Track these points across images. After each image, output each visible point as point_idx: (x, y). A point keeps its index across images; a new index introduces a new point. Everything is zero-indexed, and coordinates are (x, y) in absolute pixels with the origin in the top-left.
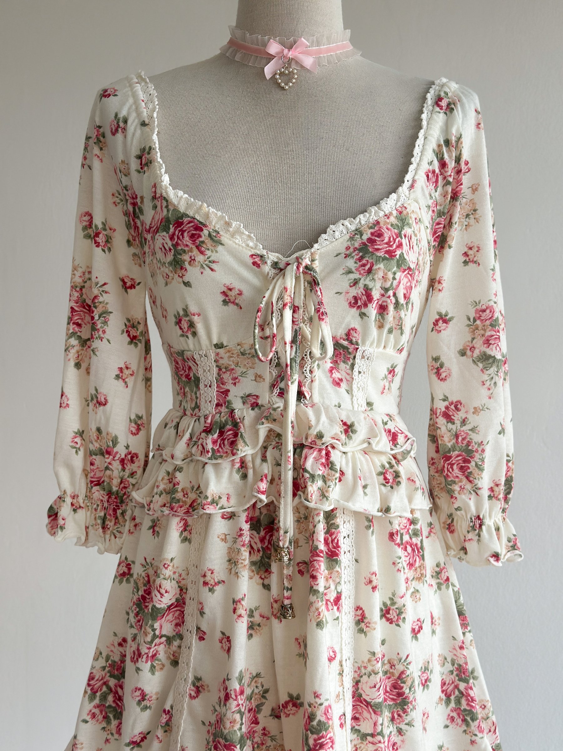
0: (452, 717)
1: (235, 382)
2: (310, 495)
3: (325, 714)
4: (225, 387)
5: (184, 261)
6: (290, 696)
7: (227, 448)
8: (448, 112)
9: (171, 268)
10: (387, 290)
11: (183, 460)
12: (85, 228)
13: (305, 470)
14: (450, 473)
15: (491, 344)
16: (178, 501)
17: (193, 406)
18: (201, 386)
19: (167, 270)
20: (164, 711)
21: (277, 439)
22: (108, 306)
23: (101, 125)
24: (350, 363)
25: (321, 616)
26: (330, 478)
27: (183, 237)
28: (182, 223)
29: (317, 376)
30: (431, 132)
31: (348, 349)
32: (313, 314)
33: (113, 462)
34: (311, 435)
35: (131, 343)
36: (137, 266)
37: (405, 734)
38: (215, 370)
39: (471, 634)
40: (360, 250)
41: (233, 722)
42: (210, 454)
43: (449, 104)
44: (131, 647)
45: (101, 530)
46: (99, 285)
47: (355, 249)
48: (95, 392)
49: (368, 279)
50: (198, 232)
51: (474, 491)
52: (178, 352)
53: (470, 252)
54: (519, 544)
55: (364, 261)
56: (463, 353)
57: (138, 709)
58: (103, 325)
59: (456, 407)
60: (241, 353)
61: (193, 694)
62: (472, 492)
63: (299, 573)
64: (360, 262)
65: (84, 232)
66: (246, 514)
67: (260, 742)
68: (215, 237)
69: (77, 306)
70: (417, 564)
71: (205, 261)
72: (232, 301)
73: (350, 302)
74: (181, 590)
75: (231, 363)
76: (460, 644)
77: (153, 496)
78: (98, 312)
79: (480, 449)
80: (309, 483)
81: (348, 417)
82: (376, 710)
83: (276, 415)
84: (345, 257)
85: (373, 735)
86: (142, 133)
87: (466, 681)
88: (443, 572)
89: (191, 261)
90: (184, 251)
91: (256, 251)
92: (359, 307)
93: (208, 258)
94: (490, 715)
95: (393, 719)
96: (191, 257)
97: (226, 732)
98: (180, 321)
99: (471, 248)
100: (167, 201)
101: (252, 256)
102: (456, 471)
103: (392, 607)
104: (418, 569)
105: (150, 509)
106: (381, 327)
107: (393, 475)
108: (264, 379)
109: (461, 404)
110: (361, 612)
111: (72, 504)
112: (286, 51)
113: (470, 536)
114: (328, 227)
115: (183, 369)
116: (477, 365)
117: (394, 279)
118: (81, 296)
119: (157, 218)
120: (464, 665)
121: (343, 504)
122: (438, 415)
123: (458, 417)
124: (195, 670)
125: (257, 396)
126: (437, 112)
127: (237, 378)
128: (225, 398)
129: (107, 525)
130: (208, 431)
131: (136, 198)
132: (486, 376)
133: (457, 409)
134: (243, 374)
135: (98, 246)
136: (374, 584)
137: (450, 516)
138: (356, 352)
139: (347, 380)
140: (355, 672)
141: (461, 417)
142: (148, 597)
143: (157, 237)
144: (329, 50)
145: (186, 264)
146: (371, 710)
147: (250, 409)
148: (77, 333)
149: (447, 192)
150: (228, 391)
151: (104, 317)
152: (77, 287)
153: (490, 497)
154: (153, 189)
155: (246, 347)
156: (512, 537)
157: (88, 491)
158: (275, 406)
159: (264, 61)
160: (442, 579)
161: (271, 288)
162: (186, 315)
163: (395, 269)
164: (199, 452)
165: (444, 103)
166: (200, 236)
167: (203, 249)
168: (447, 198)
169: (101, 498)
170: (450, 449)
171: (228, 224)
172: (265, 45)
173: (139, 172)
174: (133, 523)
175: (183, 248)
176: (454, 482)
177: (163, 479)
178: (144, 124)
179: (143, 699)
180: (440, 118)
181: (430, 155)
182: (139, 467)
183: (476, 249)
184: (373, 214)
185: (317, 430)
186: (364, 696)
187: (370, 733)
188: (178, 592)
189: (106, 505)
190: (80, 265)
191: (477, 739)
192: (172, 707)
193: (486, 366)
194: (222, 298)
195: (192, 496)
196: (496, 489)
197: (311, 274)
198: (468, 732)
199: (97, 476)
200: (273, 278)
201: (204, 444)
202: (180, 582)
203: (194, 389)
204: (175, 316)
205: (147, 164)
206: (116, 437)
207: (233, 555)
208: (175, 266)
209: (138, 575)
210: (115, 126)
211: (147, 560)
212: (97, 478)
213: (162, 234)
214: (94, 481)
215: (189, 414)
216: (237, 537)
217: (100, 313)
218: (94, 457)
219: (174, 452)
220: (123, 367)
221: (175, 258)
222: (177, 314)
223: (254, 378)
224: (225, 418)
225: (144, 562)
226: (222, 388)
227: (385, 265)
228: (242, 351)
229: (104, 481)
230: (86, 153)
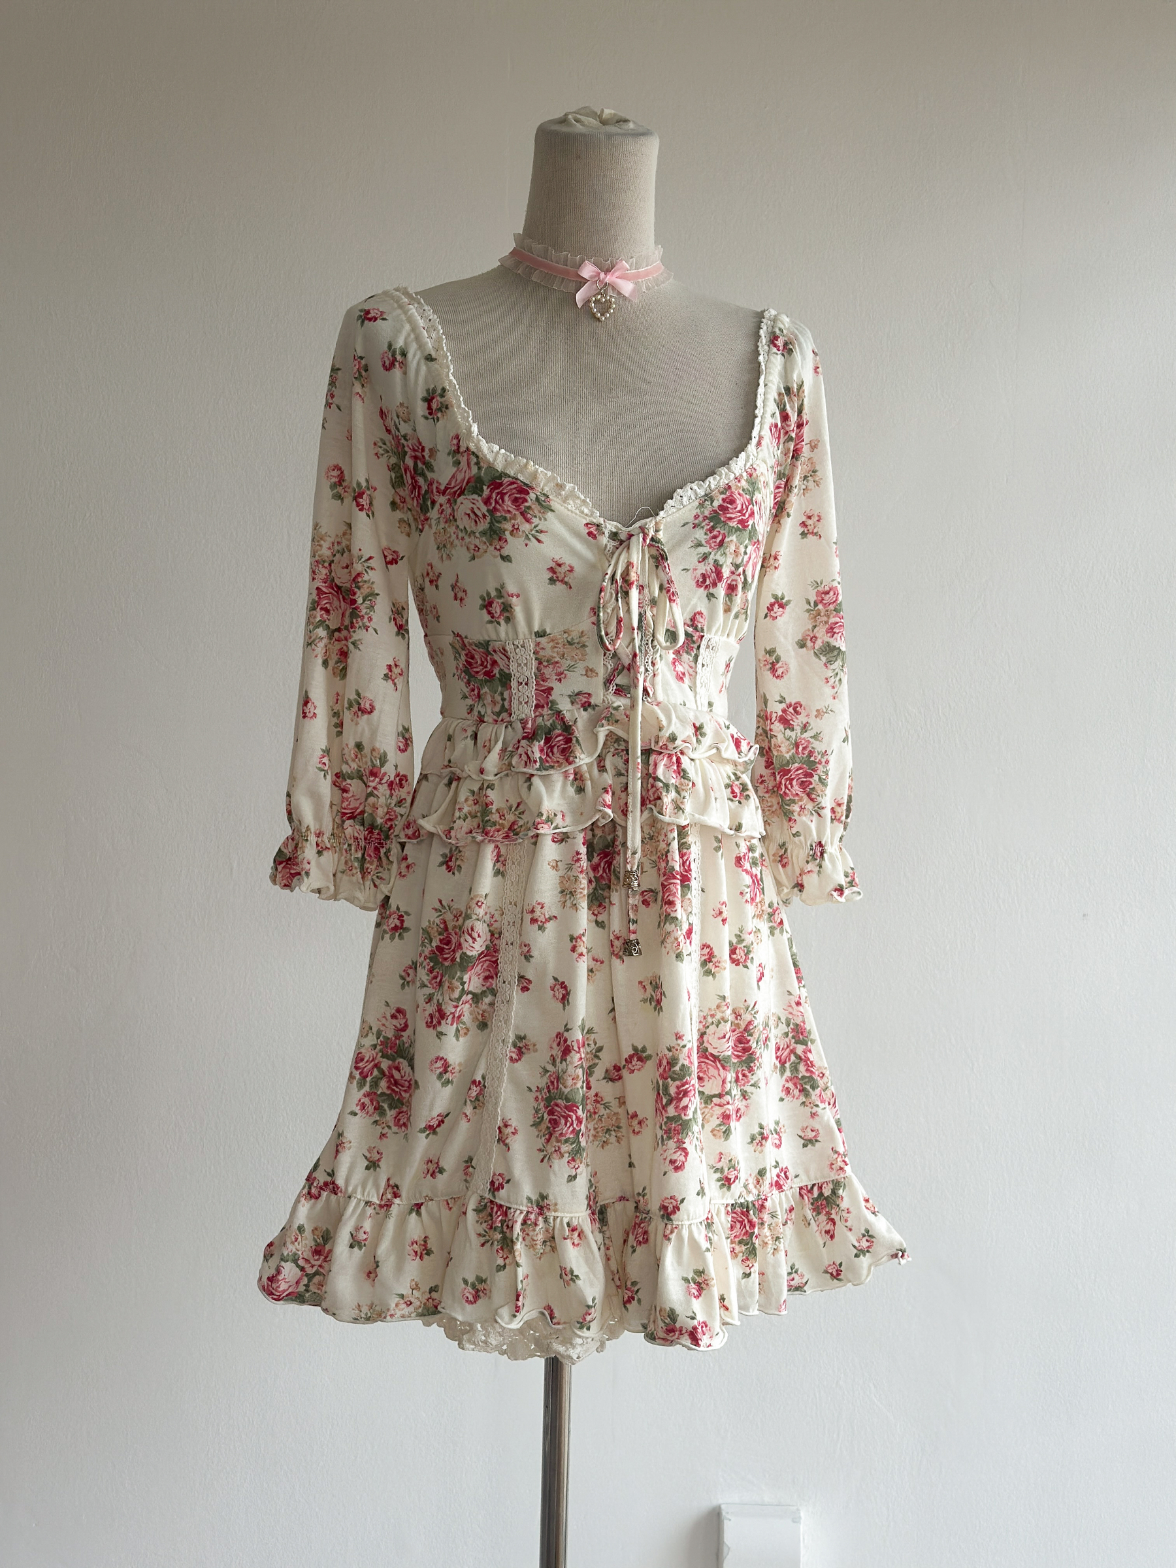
0: (787, 1088)
1: (560, 677)
2: (665, 807)
3: (689, 1057)
4: (546, 684)
5: (505, 530)
6: (635, 1048)
7: (557, 755)
8: (785, 354)
9: (484, 539)
10: (737, 566)
11: (496, 775)
12: (333, 486)
13: (656, 779)
14: (789, 790)
15: (835, 633)
16: (494, 824)
17: (497, 709)
18: (514, 684)
19: (477, 542)
20: (474, 1082)
21: (616, 745)
22: (374, 586)
23: (363, 355)
24: (693, 654)
25: (681, 947)
26: (683, 787)
27: (503, 501)
28: (501, 485)
29: (659, 670)
30: (771, 378)
31: (692, 636)
32: (657, 595)
33: (379, 786)
34: (662, 737)
35: (398, 634)
36: (404, 535)
37: (750, 1097)
38: (534, 664)
39: (805, 989)
40: (711, 519)
41: (575, 1078)
42: (538, 764)
43: (786, 344)
44: (424, 1010)
45: (359, 875)
46: (363, 560)
47: (705, 518)
48: (356, 697)
49: (719, 553)
50: (522, 496)
51: (816, 811)
53: (809, 522)
54: (857, 880)
55: (715, 533)
56: (802, 645)
57: (438, 1084)
58: (368, 611)
59: (795, 709)
60: (568, 641)
61: (514, 1056)
62: (813, 812)
63: (643, 904)
64: (711, 533)
65: (332, 490)
66: (582, 835)
67: (592, 1111)
68: (544, 501)
69: (326, 587)
70: (758, 899)
71: (531, 530)
72: (560, 579)
73: (698, 581)
74: (492, 935)
75: (555, 655)
76: (797, 999)
77: (455, 822)
78: (362, 593)
79: (823, 760)
80: (664, 794)
81: (696, 718)
82: (725, 1064)
83: (619, 715)
84: (694, 528)
85: (720, 1096)
86: (429, 370)
87: (804, 1043)
88: (776, 913)
89: (513, 531)
90: (505, 519)
91: (591, 519)
92: (707, 587)
93: (535, 527)
94: (829, 1084)
95: (737, 1080)
96: (514, 526)
97: (566, 1091)
98: (490, 604)
99: (810, 517)
100: (477, 457)
101: (587, 524)
102: (796, 788)
103: (739, 946)
104: (759, 904)
106: (727, 610)
107: (739, 788)
108: (597, 673)
109: (801, 706)
110: (708, 950)
111: (318, 845)
112: (602, 275)
113: (810, 867)
114: (675, 491)
115: (482, 665)
116: (820, 659)
117: (745, 553)
118: (330, 574)
119: (460, 477)
120: (802, 1024)
121: (699, 818)
122: (773, 721)
123: (798, 722)
124: (517, 1027)
125: (589, 695)
126: (774, 353)
127: (562, 673)
128: (548, 697)
129: (368, 868)
130: (531, 737)
131: (423, 450)
132: (831, 671)
133: (797, 712)
134: (570, 668)
135: (362, 510)
136: (724, 915)
137: (782, 845)
138: (701, 640)
139: (690, 675)
140: (700, 1022)
141: (802, 722)
142: (448, 947)
143: (459, 500)
144: (647, 274)
145: (507, 533)
146: (719, 1066)
147: (582, 709)
148: (325, 622)
149: (789, 450)
150: (552, 689)
151: (370, 600)
152: (324, 562)
153: (832, 820)
154: (455, 442)
155: (575, 635)
156: (850, 871)
157: (336, 825)
158: (615, 705)
159: (572, 286)
160: (775, 922)
161: (613, 563)
162: (500, 595)
163: (747, 541)
164: (523, 762)
165: (780, 343)
166: (525, 500)
167: (529, 516)
168: (789, 457)
169: (356, 835)
170: (788, 761)
171: (561, 487)
172: (579, 265)
173: (426, 418)
174: (404, 865)
175: (503, 514)
176: (794, 802)
177: (466, 800)
178: (429, 358)
179: (446, 1071)
180: (778, 361)
181: (772, 407)
182: (409, 793)
183: (817, 518)
184: (724, 476)
185: (670, 732)
186: (711, 1050)
187: (717, 1093)
188: (489, 938)
189: (362, 843)
190: (328, 534)
191: (819, 1110)
192: (484, 1078)
193: (831, 659)
195: (510, 818)
196: (838, 809)
197: (658, 547)
198: (807, 1103)
199: (351, 806)
200: (613, 553)
201: (530, 753)
202: (492, 924)
203: (500, 689)
204: (483, 599)
205: (440, 410)
206: (385, 754)
207: (567, 886)
208: (491, 536)
209: (429, 921)
210: (389, 359)
211: (443, 902)
212: (352, 809)
213: (471, 497)
214: (347, 814)
215: (491, 720)
216: (573, 863)
217: (364, 594)
218: (349, 781)
219: (483, 766)
220: (392, 664)
221: (490, 527)
222: (485, 595)
223: (584, 673)
224: (551, 721)
225: (438, 906)
226: (542, 686)
227: (737, 537)
228: (569, 640)
229: (363, 812)
230: (334, 389)
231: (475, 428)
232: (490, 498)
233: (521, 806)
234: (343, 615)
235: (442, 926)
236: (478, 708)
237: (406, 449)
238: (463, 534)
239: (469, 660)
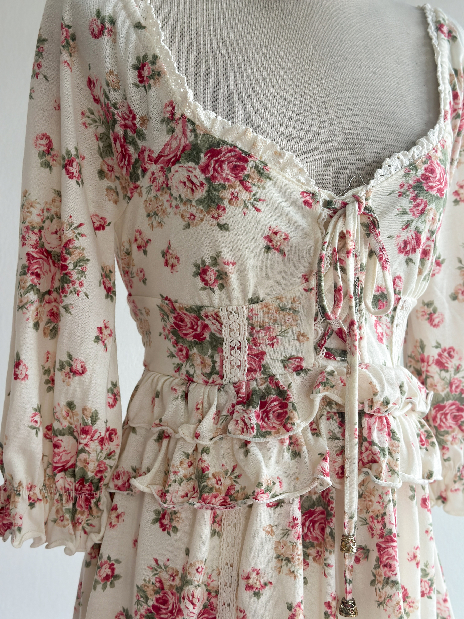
1: (272, 342)
2: (383, 472)
5: (223, 199)
7: (273, 421)
8: (450, 40)
9: (201, 207)
10: (432, 233)
11: (211, 439)
12: (42, 154)
13: (372, 443)
18: (226, 348)
19: (193, 210)
21: (328, 408)
22: (85, 252)
24: (391, 316)
26: (395, 450)
27: (221, 169)
28: (219, 152)
29: (365, 332)
30: (444, 60)
33: (91, 443)
34: (377, 402)
35: (107, 297)
36: (111, 202)
38: (247, 329)
40: (415, 188)
42: (255, 431)
43: (450, 32)
45: (71, 526)
46: (73, 227)
47: (410, 187)
48: (67, 358)
49: (420, 221)
50: (241, 164)
52: (191, 308)
53: (461, 191)
55: (418, 201)
56: (454, 297)
58: (79, 276)
59: (449, 354)
60: (280, 308)
62: (463, 441)
63: (355, 561)
64: (414, 201)
65: (41, 158)
66: (298, 500)
68: (263, 170)
69: (36, 252)
71: (250, 199)
72: (276, 247)
73: (400, 247)
74: (210, 594)
75: (267, 320)
76: (444, 597)
77: (170, 485)
78: (73, 259)
83: (335, 380)
84: (399, 196)
86: (139, 39)
89: (232, 199)
90: (224, 187)
91: (307, 187)
92: (407, 253)
93: (254, 196)
96: (232, 194)
98: (204, 271)
99: (462, 187)
100: (193, 124)
101: (303, 193)
102: (450, 421)
105: (166, 501)
107: (425, 436)
108: (308, 338)
109: (454, 350)
111: (29, 498)
114: (383, 160)
115: (192, 327)
117: (439, 220)
118: (40, 239)
119: (175, 144)
122: (430, 363)
125: (301, 359)
127: (275, 338)
128: (261, 362)
129: (78, 519)
130: (246, 402)
131: (134, 118)
133: (451, 356)
134: (282, 333)
135: (71, 177)
136: (418, 558)
138: (398, 302)
142: (164, 607)
145: (226, 202)
147: (295, 373)
148: (36, 285)
150: (264, 353)
151: (81, 266)
152: (34, 228)
154: (169, 109)
155: (287, 301)
157: (47, 478)
158: (328, 369)
162: (215, 263)
163: (441, 209)
164: (240, 429)
165: (445, 30)
166: (244, 168)
167: (248, 184)
169: (67, 486)
170: (444, 398)
173: (137, 86)
174: (114, 515)
175: (222, 182)
177: (181, 463)
178: (139, 26)
180: (446, 45)
181: (448, 86)
184: (425, 146)
185: (383, 397)
188: (206, 597)
189: (73, 494)
190: (38, 201)
194: (265, 243)
197: (371, 215)
199: (62, 460)
200: (328, 222)
201: (246, 419)
202: (209, 584)
203: (210, 352)
204: (196, 265)
205: (151, 77)
206: (96, 413)
207: (283, 551)
208: (208, 205)
209: (145, 580)
210: (97, 26)
211: (159, 562)
212: (63, 462)
213: (187, 165)
214: (58, 467)
215: (201, 381)
216: (290, 528)
217: (75, 260)
218: (60, 437)
219: (199, 430)
220: (102, 325)
221: (208, 195)
222: (200, 263)
223: (296, 338)
224: (265, 386)
225: (154, 565)
226: (255, 350)
227: (436, 205)
228: (281, 305)
229: (74, 466)
230: (41, 59)
231: (190, 94)
232: (207, 165)
233: (236, 470)
234: (53, 278)
235: (158, 585)
236: (186, 367)
237: (117, 117)
238: (178, 202)
239: (178, 322)
